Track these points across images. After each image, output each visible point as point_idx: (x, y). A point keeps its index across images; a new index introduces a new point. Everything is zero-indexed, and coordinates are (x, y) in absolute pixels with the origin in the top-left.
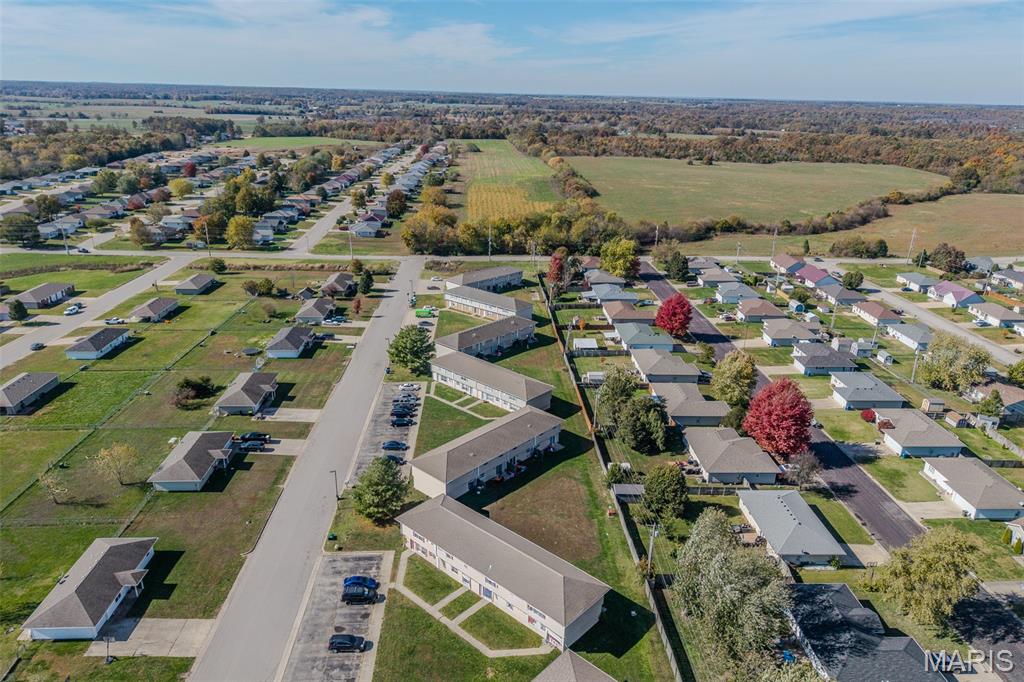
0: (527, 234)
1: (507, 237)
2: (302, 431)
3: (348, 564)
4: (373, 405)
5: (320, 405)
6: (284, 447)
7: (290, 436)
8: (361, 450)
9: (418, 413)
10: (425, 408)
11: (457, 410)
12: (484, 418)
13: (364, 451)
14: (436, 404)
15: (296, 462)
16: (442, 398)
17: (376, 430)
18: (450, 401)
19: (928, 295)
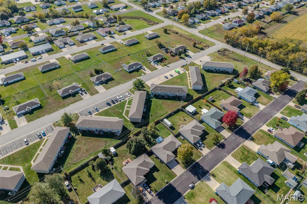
0: (270, 50)
1: (260, 48)
2: (94, 93)
5: (108, 89)
6: (85, 96)
7: (91, 93)
9: (116, 103)
10: (120, 103)
11: (124, 108)
12: (124, 115)
13: (92, 106)
14: (124, 103)
15: (81, 101)
16: (128, 102)
17: (103, 102)
18: (127, 105)
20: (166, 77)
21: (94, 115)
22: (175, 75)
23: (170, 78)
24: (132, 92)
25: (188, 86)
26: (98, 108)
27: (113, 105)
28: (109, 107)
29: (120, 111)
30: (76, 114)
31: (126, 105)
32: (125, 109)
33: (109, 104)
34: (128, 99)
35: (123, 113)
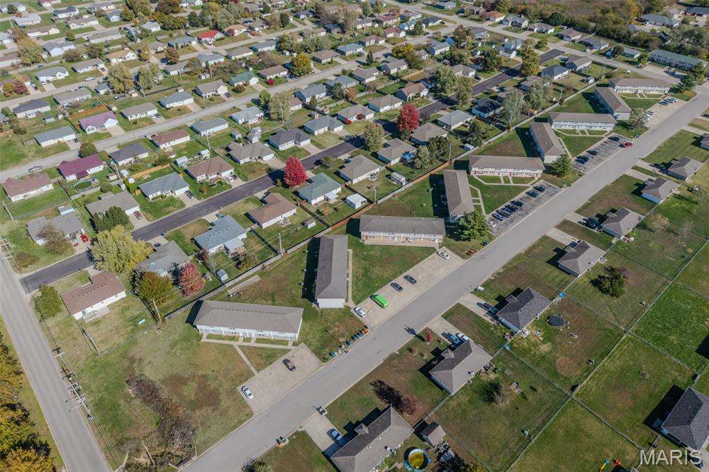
2: (565, 226)
3: (582, 168)
4: (517, 224)
5: (545, 238)
6: (577, 219)
7: (571, 224)
8: (546, 201)
10: (496, 208)
11: (484, 201)
12: (478, 190)
14: (489, 208)
15: (576, 209)
16: (481, 209)
17: (532, 208)
18: (480, 205)
19: (88, 133)
20: (411, 280)
21: (529, 187)
22: (386, 293)
23: (400, 280)
25: (355, 255)
26: (533, 199)
27: (509, 204)
28: (514, 200)
29: (488, 196)
30: (561, 187)
31: (482, 204)
32: (480, 199)
33: (519, 204)
34: (484, 216)
35: (482, 193)
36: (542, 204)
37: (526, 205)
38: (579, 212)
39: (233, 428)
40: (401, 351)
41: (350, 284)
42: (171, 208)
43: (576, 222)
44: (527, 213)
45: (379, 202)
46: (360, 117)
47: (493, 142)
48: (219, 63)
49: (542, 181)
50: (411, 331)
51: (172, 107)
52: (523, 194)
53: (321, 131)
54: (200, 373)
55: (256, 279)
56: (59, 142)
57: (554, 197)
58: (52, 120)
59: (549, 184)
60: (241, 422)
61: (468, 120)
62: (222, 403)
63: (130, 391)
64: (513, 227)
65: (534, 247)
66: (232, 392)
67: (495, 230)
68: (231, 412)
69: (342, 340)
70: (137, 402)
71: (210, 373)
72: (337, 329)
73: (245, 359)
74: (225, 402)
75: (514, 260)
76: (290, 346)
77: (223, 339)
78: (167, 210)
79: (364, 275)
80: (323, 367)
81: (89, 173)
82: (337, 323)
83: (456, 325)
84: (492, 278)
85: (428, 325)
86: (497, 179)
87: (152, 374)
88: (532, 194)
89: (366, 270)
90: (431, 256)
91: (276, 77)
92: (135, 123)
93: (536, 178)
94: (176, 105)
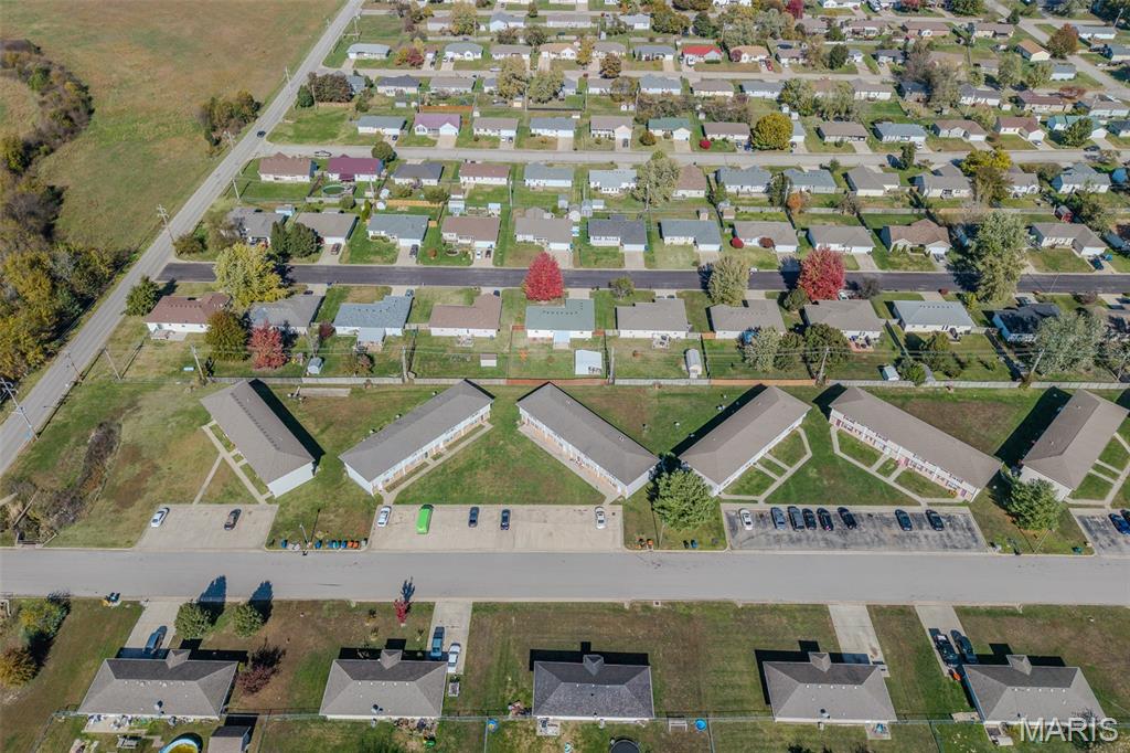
2: (894, 617)
3: (1103, 537)
6: (941, 623)
7: (913, 622)
9: (814, 508)
10: (799, 502)
11: (793, 477)
12: (809, 454)
13: (918, 549)
14: (783, 495)
15: (968, 604)
16: (766, 488)
17: (867, 544)
18: (774, 481)
19: (417, 133)
20: (505, 521)
21: (919, 504)
22: (450, 514)
23: (492, 511)
24: (720, 529)
25: (486, 436)
26: (897, 530)
27: (832, 509)
28: (853, 509)
29: (812, 473)
30: (993, 545)
31: (780, 481)
32: (791, 471)
33: (850, 521)
34: (756, 502)
35: (809, 462)
36: (904, 549)
37: (866, 530)
38: (963, 613)
39: (103, 545)
40: (361, 606)
41: (424, 471)
42: (378, 258)
43: (927, 626)
44: (845, 547)
45: (619, 382)
46: (767, 243)
47: (956, 389)
48: (670, 94)
49: (966, 510)
50: (408, 590)
51: (539, 135)
52: (888, 510)
53: (679, 241)
54: (159, 462)
55: (344, 393)
56: (378, 133)
57: (950, 553)
58: (404, 105)
59: (974, 524)
60: (114, 544)
61: (960, 329)
62: (130, 510)
63: (93, 434)
64: (785, 553)
65: (775, 610)
66: (152, 506)
67: (741, 536)
68: (122, 527)
69: (320, 535)
70: (84, 450)
71: (165, 470)
72: (332, 517)
73: (209, 479)
74: (132, 513)
75: (705, 605)
76: (261, 499)
77: (220, 439)
78: (372, 258)
79: (459, 473)
80: (260, 551)
81: (357, 179)
82: (341, 510)
83: (476, 630)
84: (627, 607)
85: (440, 603)
86: (869, 455)
87: (127, 432)
88: (904, 521)
89: (472, 466)
90: (582, 507)
91: (724, 140)
92: (477, 139)
93: (959, 499)
94: (546, 133)
